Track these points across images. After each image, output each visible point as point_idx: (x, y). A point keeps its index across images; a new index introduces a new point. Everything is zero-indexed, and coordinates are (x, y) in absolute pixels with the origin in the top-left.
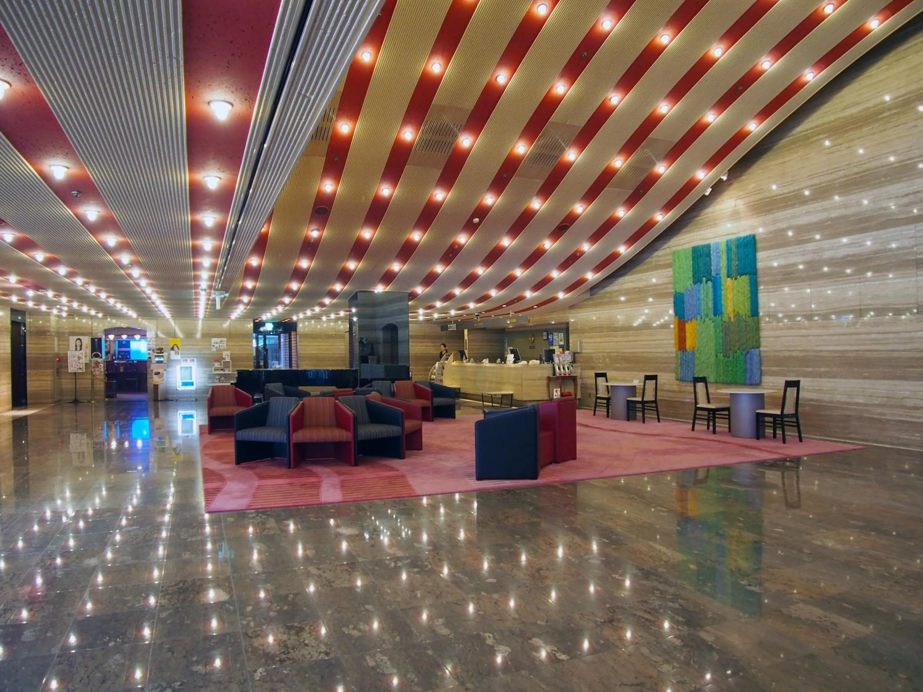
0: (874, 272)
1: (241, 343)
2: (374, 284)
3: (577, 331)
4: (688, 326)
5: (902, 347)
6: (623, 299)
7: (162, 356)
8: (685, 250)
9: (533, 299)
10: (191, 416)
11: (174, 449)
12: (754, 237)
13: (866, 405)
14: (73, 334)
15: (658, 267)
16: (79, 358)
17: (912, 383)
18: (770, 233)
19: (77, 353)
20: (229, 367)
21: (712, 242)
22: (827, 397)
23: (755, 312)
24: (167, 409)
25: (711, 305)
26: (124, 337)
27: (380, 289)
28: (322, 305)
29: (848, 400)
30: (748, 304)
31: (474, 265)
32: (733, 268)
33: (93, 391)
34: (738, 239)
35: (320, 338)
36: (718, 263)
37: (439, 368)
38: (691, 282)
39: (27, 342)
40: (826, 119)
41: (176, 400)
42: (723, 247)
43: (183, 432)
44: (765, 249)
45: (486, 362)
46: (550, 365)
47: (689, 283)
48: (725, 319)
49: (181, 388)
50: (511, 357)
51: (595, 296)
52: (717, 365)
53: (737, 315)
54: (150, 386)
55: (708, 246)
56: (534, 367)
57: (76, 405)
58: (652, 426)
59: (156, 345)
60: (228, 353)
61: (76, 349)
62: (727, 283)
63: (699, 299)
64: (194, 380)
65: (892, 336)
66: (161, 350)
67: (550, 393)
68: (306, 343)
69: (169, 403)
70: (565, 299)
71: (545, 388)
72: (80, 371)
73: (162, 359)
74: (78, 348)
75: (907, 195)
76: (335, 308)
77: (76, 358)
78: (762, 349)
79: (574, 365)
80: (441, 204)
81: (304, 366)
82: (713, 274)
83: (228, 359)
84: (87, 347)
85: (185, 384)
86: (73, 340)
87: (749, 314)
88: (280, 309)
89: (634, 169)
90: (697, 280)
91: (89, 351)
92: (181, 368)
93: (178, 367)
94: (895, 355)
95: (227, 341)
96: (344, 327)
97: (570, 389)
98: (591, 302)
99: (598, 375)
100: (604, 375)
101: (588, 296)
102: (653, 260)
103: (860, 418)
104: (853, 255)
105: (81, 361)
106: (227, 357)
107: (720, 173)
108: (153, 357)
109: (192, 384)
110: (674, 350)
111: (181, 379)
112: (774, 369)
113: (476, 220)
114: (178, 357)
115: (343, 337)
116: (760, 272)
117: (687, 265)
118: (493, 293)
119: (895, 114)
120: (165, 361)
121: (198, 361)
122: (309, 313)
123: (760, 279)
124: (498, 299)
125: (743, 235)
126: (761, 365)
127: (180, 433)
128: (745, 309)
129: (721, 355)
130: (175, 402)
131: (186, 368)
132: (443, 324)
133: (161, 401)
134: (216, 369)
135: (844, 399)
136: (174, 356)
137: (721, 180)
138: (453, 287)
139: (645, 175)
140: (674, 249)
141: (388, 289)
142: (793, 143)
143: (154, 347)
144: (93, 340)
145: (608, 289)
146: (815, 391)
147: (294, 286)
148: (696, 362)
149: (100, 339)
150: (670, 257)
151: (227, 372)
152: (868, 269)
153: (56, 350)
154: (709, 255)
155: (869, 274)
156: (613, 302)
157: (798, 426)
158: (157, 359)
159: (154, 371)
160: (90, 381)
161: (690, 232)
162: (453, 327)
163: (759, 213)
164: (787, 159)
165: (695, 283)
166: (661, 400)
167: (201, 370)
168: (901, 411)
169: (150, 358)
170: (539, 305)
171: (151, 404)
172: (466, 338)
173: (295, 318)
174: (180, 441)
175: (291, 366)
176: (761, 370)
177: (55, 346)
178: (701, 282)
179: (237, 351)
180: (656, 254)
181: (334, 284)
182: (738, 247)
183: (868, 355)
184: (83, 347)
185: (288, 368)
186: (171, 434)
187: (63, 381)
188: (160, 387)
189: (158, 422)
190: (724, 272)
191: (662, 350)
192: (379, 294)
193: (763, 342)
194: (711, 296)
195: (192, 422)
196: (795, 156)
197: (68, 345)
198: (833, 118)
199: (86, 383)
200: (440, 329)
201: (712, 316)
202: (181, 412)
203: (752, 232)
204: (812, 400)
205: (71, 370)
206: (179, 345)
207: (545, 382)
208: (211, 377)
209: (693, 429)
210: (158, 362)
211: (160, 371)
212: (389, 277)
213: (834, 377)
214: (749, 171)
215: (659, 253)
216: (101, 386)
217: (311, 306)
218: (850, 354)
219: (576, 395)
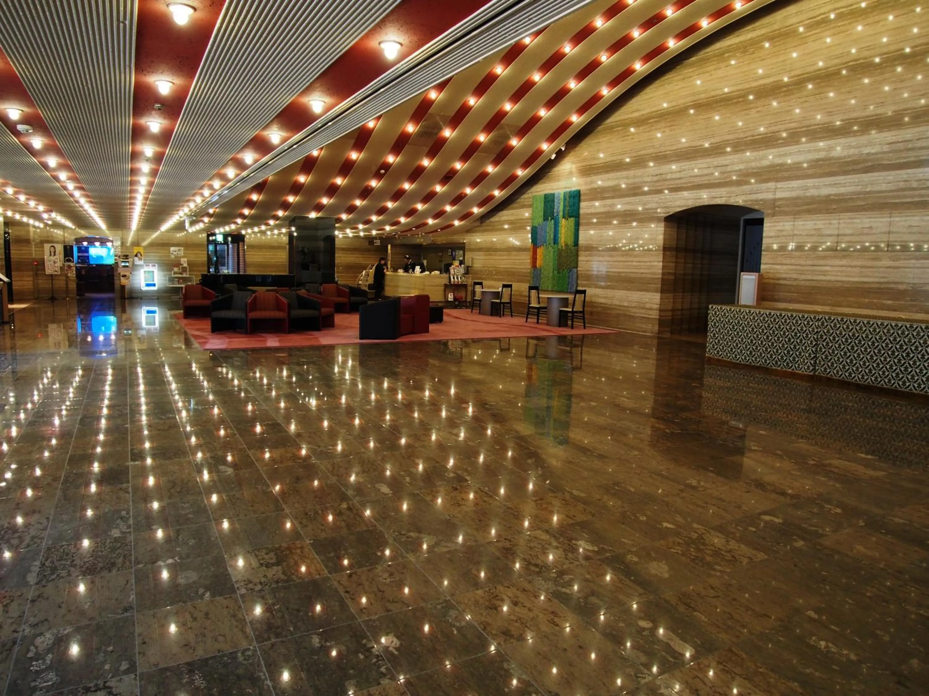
0: (638, 222)
1: (197, 252)
2: (309, 212)
3: (471, 250)
4: (539, 251)
5: (647, 271)
6: (506, 226)
7: (128, 262)
8: (540, 196)
9: (434, 225)
10: (153, 312)
11: (139, 338)
12: (579, 191)
13: (629, 307)
14: (48, 242)
15: (524, 206)
16: (55, 262)
17: (650, 293)
18: (588, 190)
19: (52, 258)
20: (186, 271)
21: (556, 192)
22: (609, 302)
23: (576, 243)
24: (132, 305)
25: (552, 237)
26: (85, 244)
27: (313, 215)
28: (267, 224)
29: (621, 304)
30: (572, 239)
31: (385, 201)
32: (566, 212)
33: (67, 290)
34: (570, 192)
35: (266, 248)
36: (559, 207)
37: (365, 275)
38: (542, 219)
39: (11, 248)
40: (622, 117)
41: (141, 298)
42: (562, 197)
43: (147, 324)
44: (585, 200)
45: (401, 272)
46: (447, 275)
47: (541, 220)
48: (560, 247)
49: (145, 288)
50: (418, 268)
51: (484, 224)
52: (553, 278)
53: (566, 245)
54: (117, 286)
55: (554, 195)
56: (436, 277)
57: (53, 302)
58: (506, 320)
59: (122, 252)
60: (186, 259)
61: (50, 255)
62: (563, 222)
63: (546, 232)
64: (156, 282)
65: (643, 264)
66: (126, 257)
67: (446, 296)
68: (253, 253)
69: (134, 300)
70: (459, 226)
71: (442, 293)
72: (56, 273)
73: (127, 264)
74: (52, 254)
75: (657, 175)
76: (278, 227)
77: (52, 263)
78: (579, 269)
79: (466, 276)
80: (355, 161)
81: (251, 271)
82: (555, 215)
83: (185, 265)
84: (60, 254)
85: (148, 285)
86: (47, 247)
87: (573, 244)
88: (233, 227)
89: (494, 142)
90: (545, 219)
91: (62, 256)
92: (145, 272)
93: (142, 271)
94: (644, 276)
95: (184, 250)
96: (285, 239)
97: (462, 294)
98: (481, 229)
99: (476, 284)
100: (481, 284)
101: (478, 224)
102: (522, 200)
103: (625, 315)
104: (629, 211)
105: (56, 265)
106: (184, 262)
107: (560, 145)
108: (119, 263)
109: (154, 285)
110: (530, 267)
111: (145, 281)
112: (584, 282)
113: (383, 171)
114: (141, 263)
115: (285, 248)
116: (581, 217)
117: (540, 206)
118: (403, 220)
119: (655, 122)
120: (131, 266)
121: (159, 266)
122: (256, 229)
123: (581, 221)
124: (406, 224)
125: (574, 189)
126: (577, 279)
127: (144, 325)
128: (570, 242)
129: (556, 272)
130: (139, 300)
131: (149, 272)
132: (370, 240)
133: (128, 298)
134: (175, 273)
135: (617, 303)
136: (137, 262)
137: (560, 150)
138: (371, 214)
139: (502, 146)
140: (534, 194)
141: (319, 215)
142: (605, 129)
143: (119, 254)
144: (65, 247)
145: (492, 219)
146: (604, 298)
147: (246, 212)
148: (542, 276)
149: (72, 247)
150: (531, 200)
151: (184, 275)
152: (635, 220)
153: (34, 256)
154: (553, 201)
155: (634, 224)
156: (499, 229)
157: (584, 319)
158: (123, 264)
159: (122, 274)
160: (65, 282)
161: (544, 183)
162: (378, 243)
163: (584, 175)
164: (601, 140)
165: (544, 220)
166: (514, 302)
167: (161, 273)
168: (643, 311)
169: (117, 263)
170: (442, 229)
171: (118, 302)
172: (389, 251)
173: (243, 232)
174: (144, 332)
175: (239, 271)
176: (577, 283)
177: (34, 252)
178: (548, 220)
179: (193, 258)
180: (523, 197)
181: (277, 210)
182: (570, 197)
183: (631, 275)
184: (57, 252)
185: (236, 273)
186: (136, 327)
187: (40, 281)
188: (127, 287)
189: (124, 317)
190: (561, 214)
191: (523, 267)
192: (312, 219)
193: (579, 265)
194: (553, 230)
195: (154, 317)
196: (605, 139)
197: (43, 251)
198: (626, 117)
199: (60, 284)
200: (367, 243)
201: (552, 244)
202: (145, 309)
203: (579, 189)
204: (602, 303)
205: (48, 271)
206: (142, 252)
207: (442, 288)
208: (171, 280)
209: (538, 323)
210: (124, 266)
211: (127, 274)
212: (319, 208)
213: (614, 289)
214: (581, 145)
215: (525, 196)
216: (73, 286)
217: (258, 225)
218: (622, 274)
219: (466, 298)
